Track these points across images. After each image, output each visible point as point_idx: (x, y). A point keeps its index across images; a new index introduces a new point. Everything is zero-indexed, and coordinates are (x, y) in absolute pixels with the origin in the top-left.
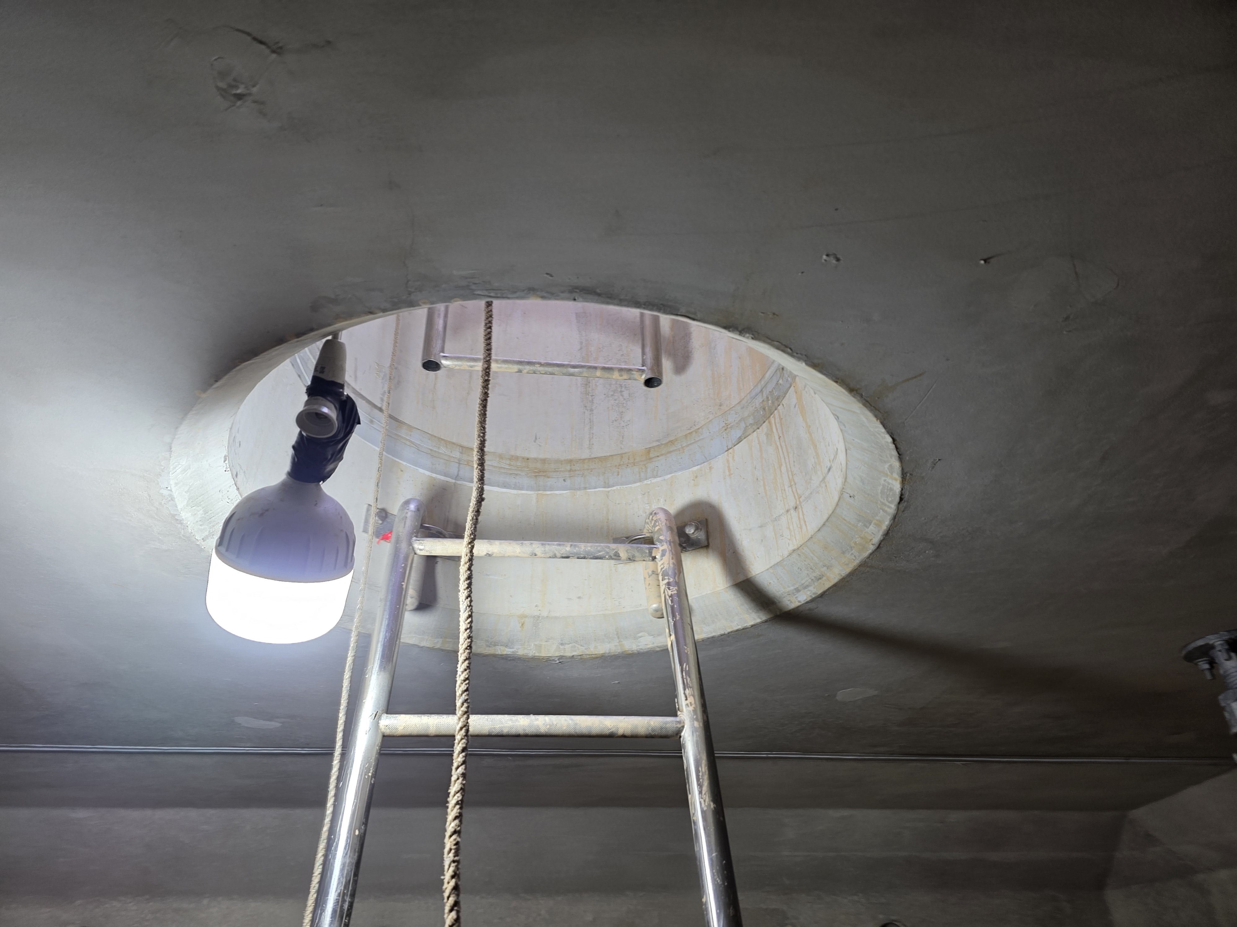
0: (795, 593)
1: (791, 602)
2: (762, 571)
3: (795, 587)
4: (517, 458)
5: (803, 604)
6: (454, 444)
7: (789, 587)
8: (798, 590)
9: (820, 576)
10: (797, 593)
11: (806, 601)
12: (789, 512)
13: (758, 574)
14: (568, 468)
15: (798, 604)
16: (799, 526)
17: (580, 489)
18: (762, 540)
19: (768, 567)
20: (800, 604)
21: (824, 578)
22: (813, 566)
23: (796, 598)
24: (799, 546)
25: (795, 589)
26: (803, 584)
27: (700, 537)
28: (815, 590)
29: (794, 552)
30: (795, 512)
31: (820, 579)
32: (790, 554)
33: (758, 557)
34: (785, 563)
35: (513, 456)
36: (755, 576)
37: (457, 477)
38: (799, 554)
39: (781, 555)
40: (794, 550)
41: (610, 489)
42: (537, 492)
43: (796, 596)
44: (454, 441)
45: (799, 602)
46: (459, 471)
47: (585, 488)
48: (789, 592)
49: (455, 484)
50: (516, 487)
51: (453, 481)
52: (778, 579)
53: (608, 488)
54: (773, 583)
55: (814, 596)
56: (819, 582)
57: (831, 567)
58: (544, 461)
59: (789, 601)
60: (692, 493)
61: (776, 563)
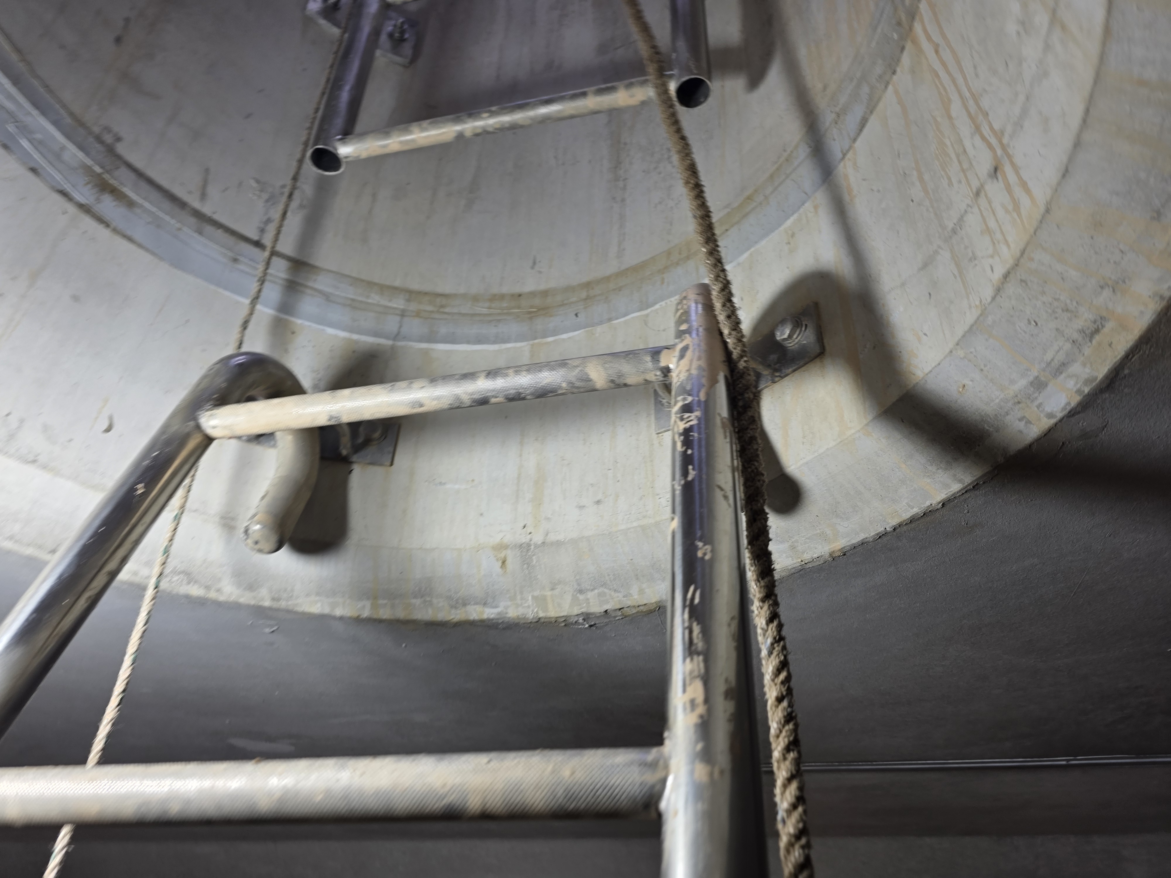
0: (1036, 395)
1: (1029, 422)
2: (937, 363)
3: (1031, 378)
4: (502, 297)
5: (1061, 420)
6: (395, 288)
7: (1012, 382)
8: (1039, 385)
9: (1095, 322)
10: (1040, 392)
11: (1069, 408)
12: (982, 194)
13: (931, 371)
14: (584, 295)
15: (1046, 423)
16: (1010, 208)
17: (601, 323)
18: (930, 294)
19: (951, 345)
20: (1053, 421)
21: (1109, 326)
22: (1068, 302)
23: (1039, 406)
24: (1018, 254)
25: (1032, 383)
26: (1049, 364)
27: (805, 342)
28: (1087, 370)
29: (1008, 279)
30: (995, 180)
31: (1097, 331)
32: (998, 290)
33: (925, 334)
34: (990, 319)
35: (495, 295)
36: (923, 378)
37: (397, 337)
38: (1022, 281)
39: (978, 303)
40: (1006, 276)
41: (649, 310)
42: (531, 342)
43: (1036, 403)
44: (397, 283)
45: (1050, 416)
46: (400, 327)
47: (610, 320)
48: (1017, 396)
49: (393, 347)
50: (498, 340)
51: (390, 343)
52: (982, 370)
53: (647, 308)
54: (971, 383)
55: (1086, 390)
56: (1094, 342)
57: (1124, 282)
58: (545, 293)
59: (1020, 420)
60: (788, 268)
61: (966, 328)
